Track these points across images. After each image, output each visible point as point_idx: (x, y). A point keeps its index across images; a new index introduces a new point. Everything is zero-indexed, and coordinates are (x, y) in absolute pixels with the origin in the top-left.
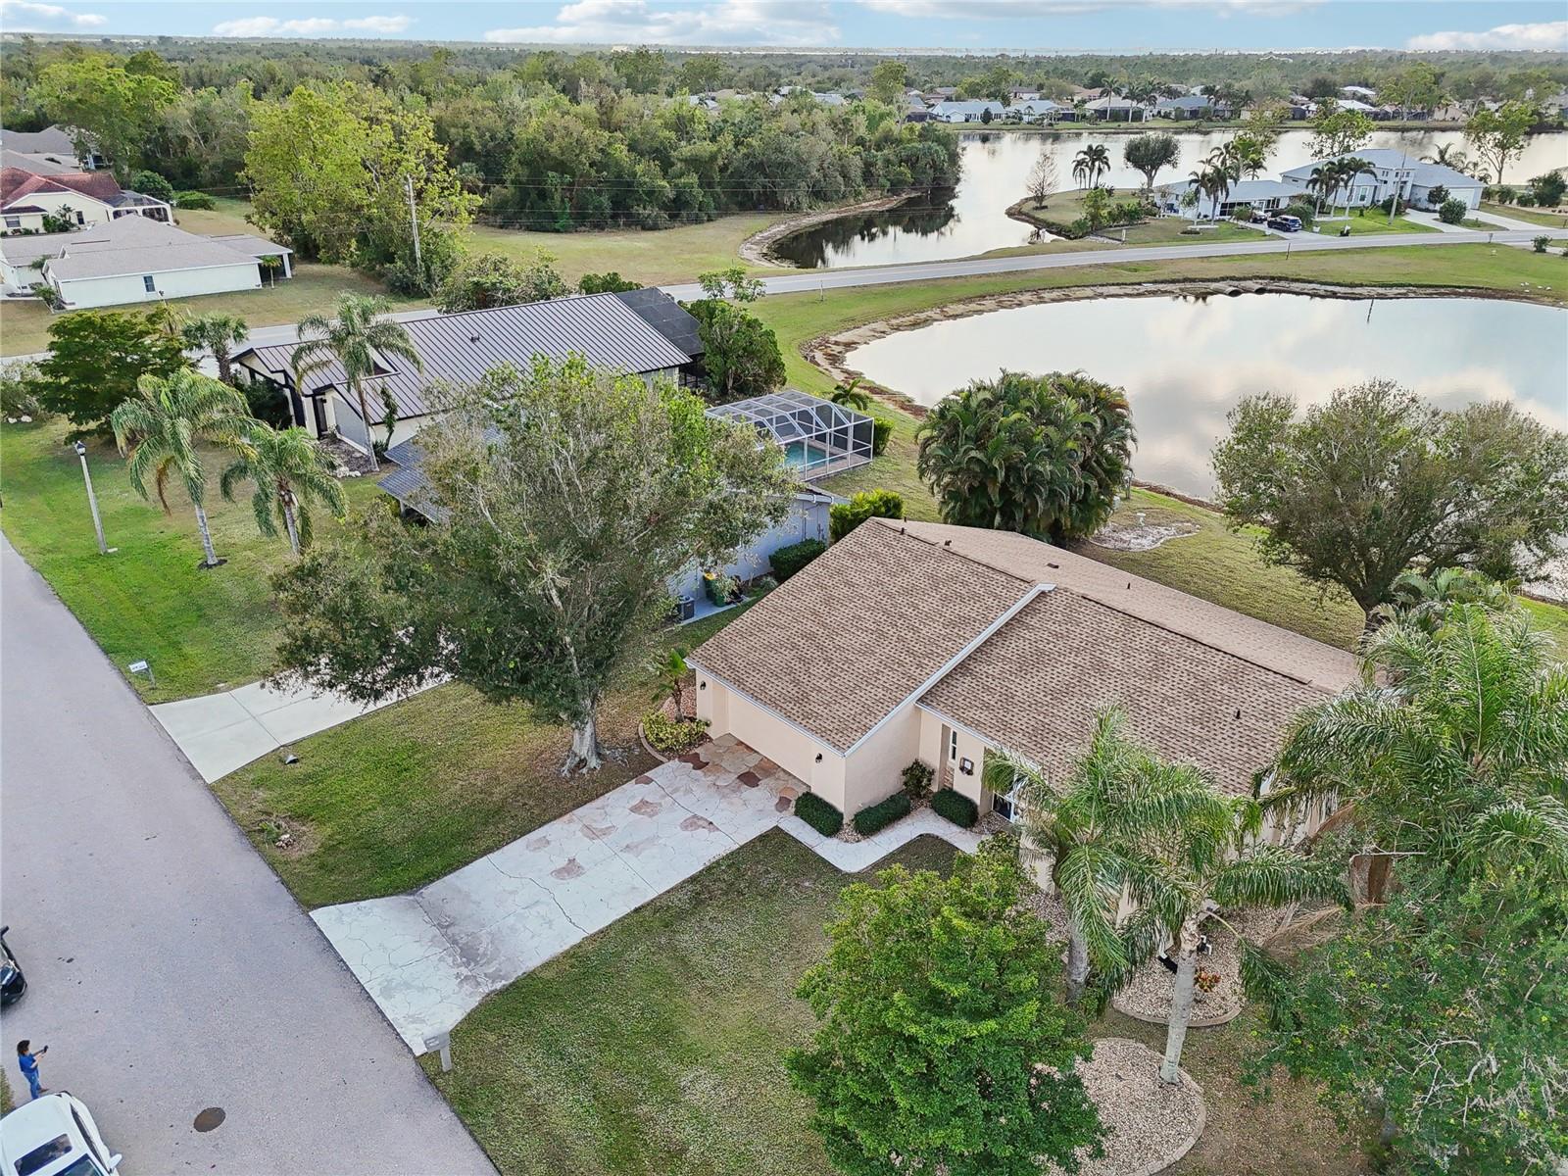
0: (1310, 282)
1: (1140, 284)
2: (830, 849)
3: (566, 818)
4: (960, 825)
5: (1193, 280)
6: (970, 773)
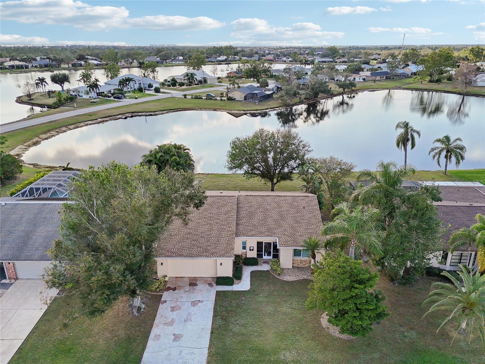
0: (143, 112)
1: (97, 119)
2: (237, 287)
3: (154, 326)
4: (255, 265)
5: (111, 116)
6: (253, 250)
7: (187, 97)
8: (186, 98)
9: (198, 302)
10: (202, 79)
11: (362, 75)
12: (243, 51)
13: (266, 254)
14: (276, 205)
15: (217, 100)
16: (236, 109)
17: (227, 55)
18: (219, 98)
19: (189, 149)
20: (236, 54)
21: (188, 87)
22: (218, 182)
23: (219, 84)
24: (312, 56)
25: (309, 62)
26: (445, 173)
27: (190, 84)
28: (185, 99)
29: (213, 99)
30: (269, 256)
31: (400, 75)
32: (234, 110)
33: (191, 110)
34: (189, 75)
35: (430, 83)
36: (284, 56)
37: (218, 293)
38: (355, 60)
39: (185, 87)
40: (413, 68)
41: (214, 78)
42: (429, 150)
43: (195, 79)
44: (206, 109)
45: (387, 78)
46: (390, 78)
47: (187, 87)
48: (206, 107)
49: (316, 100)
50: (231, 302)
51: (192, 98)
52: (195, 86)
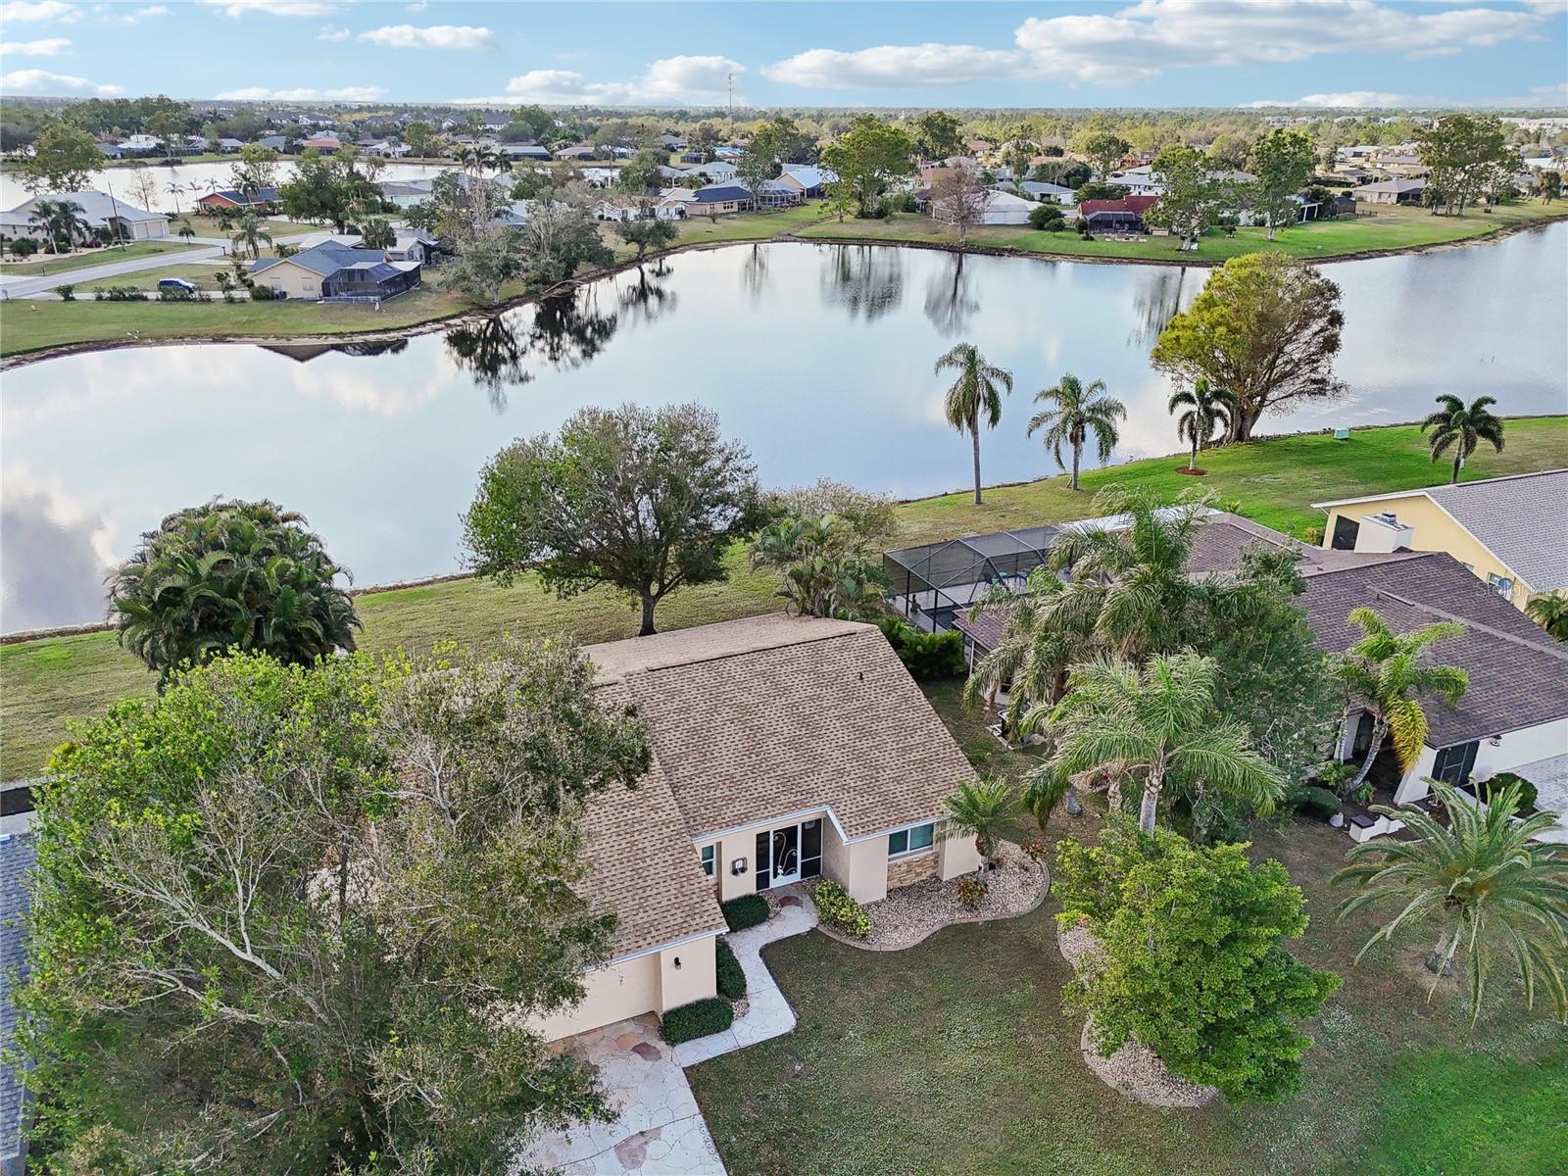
2: (747, 1031)
4: (760, 923)
6: (743, 870)
7: (76, 295)
8: (73, 299)
9: (642, 1140)
10: (108, 223)
11: (670, 198)
12: (216, 117)
13: (780, 871)
14: (768, 684)
15: (209, 300)
16: (305, 330)
17: (162, 130)
18: (217, 295)
19: (296, 518)
20: (194, 126)
21: (57, 256)
22: (414, 624)
23: (184, 239)
24: (474, 137)
25: (492, 158)
26: (1076, 485)
27: (63, 244)
28: (70, 305)
29: (194, 300)
30: (790, 873)
31: (776, 198)
32: (300, 336)
33: (115, 346)
34: (54, 212)
35: (865, 221)
36: (378, 136)
37: (696, 1076)
38: (618, 150)
39: (40, 257)
40: (801, 177)
41: (157, 219)
42: (1027, 422)
43: (80, 225)
44: (180, 339)
45: (743, 207)
46: (751, 208)
47: (51, 257)
48: (178, 330)
49: (570, 284)
50: (766, 1096)
51: (99, 298)
52: (86, 251)
